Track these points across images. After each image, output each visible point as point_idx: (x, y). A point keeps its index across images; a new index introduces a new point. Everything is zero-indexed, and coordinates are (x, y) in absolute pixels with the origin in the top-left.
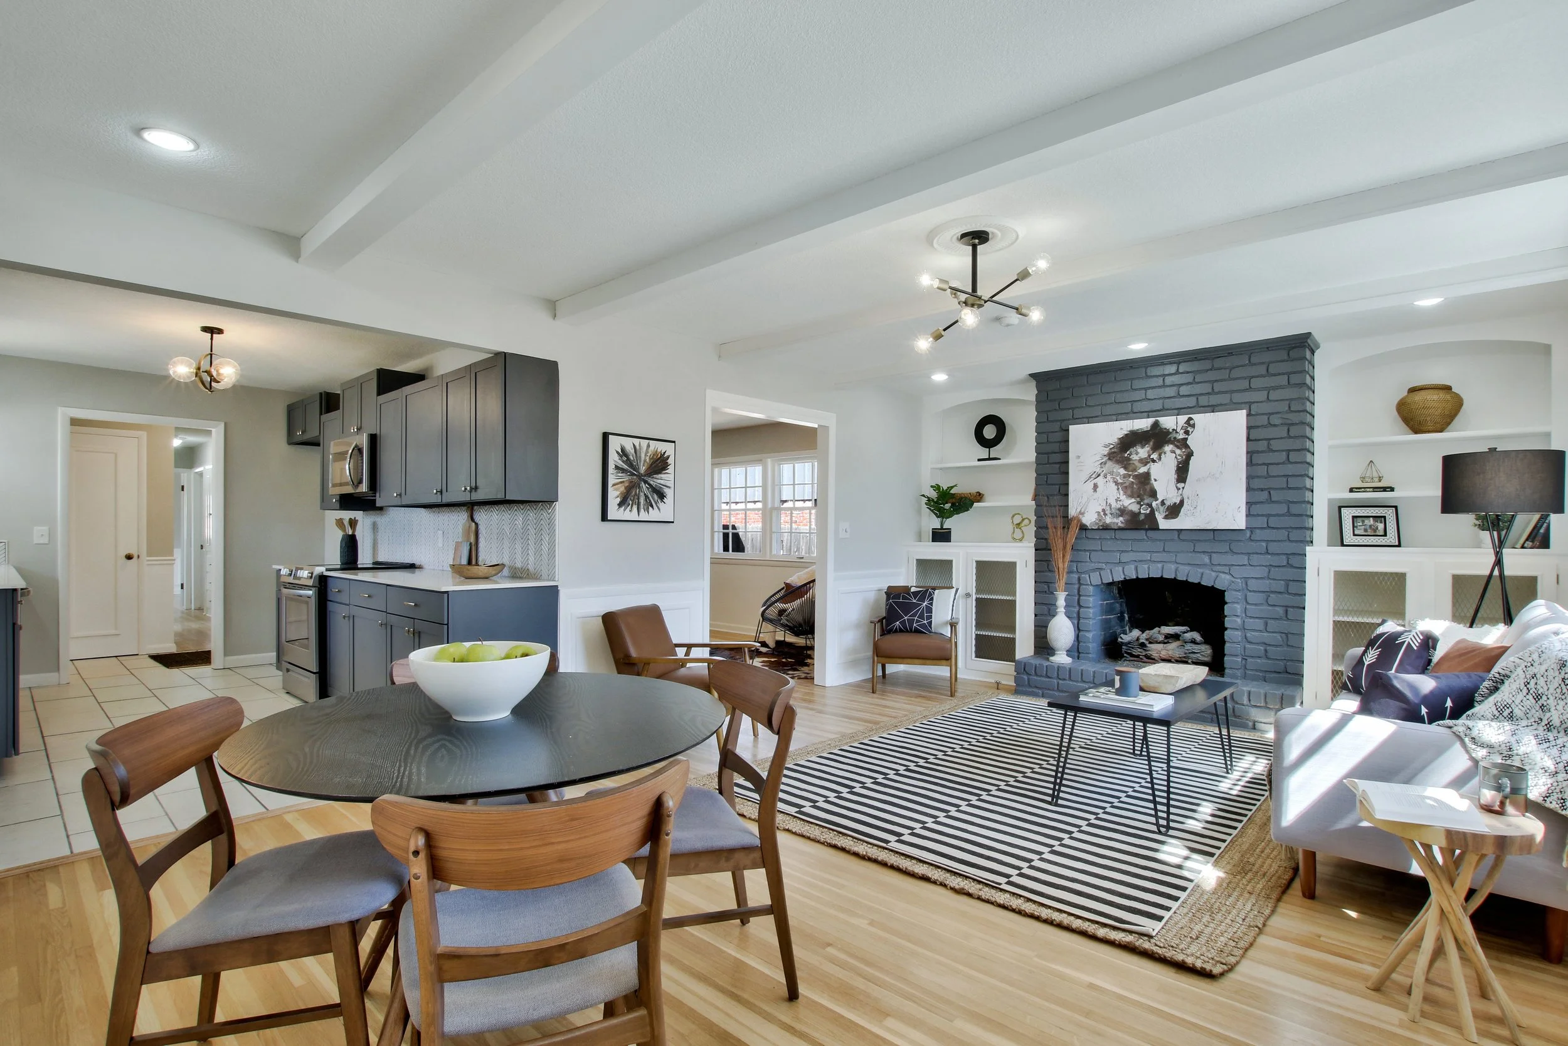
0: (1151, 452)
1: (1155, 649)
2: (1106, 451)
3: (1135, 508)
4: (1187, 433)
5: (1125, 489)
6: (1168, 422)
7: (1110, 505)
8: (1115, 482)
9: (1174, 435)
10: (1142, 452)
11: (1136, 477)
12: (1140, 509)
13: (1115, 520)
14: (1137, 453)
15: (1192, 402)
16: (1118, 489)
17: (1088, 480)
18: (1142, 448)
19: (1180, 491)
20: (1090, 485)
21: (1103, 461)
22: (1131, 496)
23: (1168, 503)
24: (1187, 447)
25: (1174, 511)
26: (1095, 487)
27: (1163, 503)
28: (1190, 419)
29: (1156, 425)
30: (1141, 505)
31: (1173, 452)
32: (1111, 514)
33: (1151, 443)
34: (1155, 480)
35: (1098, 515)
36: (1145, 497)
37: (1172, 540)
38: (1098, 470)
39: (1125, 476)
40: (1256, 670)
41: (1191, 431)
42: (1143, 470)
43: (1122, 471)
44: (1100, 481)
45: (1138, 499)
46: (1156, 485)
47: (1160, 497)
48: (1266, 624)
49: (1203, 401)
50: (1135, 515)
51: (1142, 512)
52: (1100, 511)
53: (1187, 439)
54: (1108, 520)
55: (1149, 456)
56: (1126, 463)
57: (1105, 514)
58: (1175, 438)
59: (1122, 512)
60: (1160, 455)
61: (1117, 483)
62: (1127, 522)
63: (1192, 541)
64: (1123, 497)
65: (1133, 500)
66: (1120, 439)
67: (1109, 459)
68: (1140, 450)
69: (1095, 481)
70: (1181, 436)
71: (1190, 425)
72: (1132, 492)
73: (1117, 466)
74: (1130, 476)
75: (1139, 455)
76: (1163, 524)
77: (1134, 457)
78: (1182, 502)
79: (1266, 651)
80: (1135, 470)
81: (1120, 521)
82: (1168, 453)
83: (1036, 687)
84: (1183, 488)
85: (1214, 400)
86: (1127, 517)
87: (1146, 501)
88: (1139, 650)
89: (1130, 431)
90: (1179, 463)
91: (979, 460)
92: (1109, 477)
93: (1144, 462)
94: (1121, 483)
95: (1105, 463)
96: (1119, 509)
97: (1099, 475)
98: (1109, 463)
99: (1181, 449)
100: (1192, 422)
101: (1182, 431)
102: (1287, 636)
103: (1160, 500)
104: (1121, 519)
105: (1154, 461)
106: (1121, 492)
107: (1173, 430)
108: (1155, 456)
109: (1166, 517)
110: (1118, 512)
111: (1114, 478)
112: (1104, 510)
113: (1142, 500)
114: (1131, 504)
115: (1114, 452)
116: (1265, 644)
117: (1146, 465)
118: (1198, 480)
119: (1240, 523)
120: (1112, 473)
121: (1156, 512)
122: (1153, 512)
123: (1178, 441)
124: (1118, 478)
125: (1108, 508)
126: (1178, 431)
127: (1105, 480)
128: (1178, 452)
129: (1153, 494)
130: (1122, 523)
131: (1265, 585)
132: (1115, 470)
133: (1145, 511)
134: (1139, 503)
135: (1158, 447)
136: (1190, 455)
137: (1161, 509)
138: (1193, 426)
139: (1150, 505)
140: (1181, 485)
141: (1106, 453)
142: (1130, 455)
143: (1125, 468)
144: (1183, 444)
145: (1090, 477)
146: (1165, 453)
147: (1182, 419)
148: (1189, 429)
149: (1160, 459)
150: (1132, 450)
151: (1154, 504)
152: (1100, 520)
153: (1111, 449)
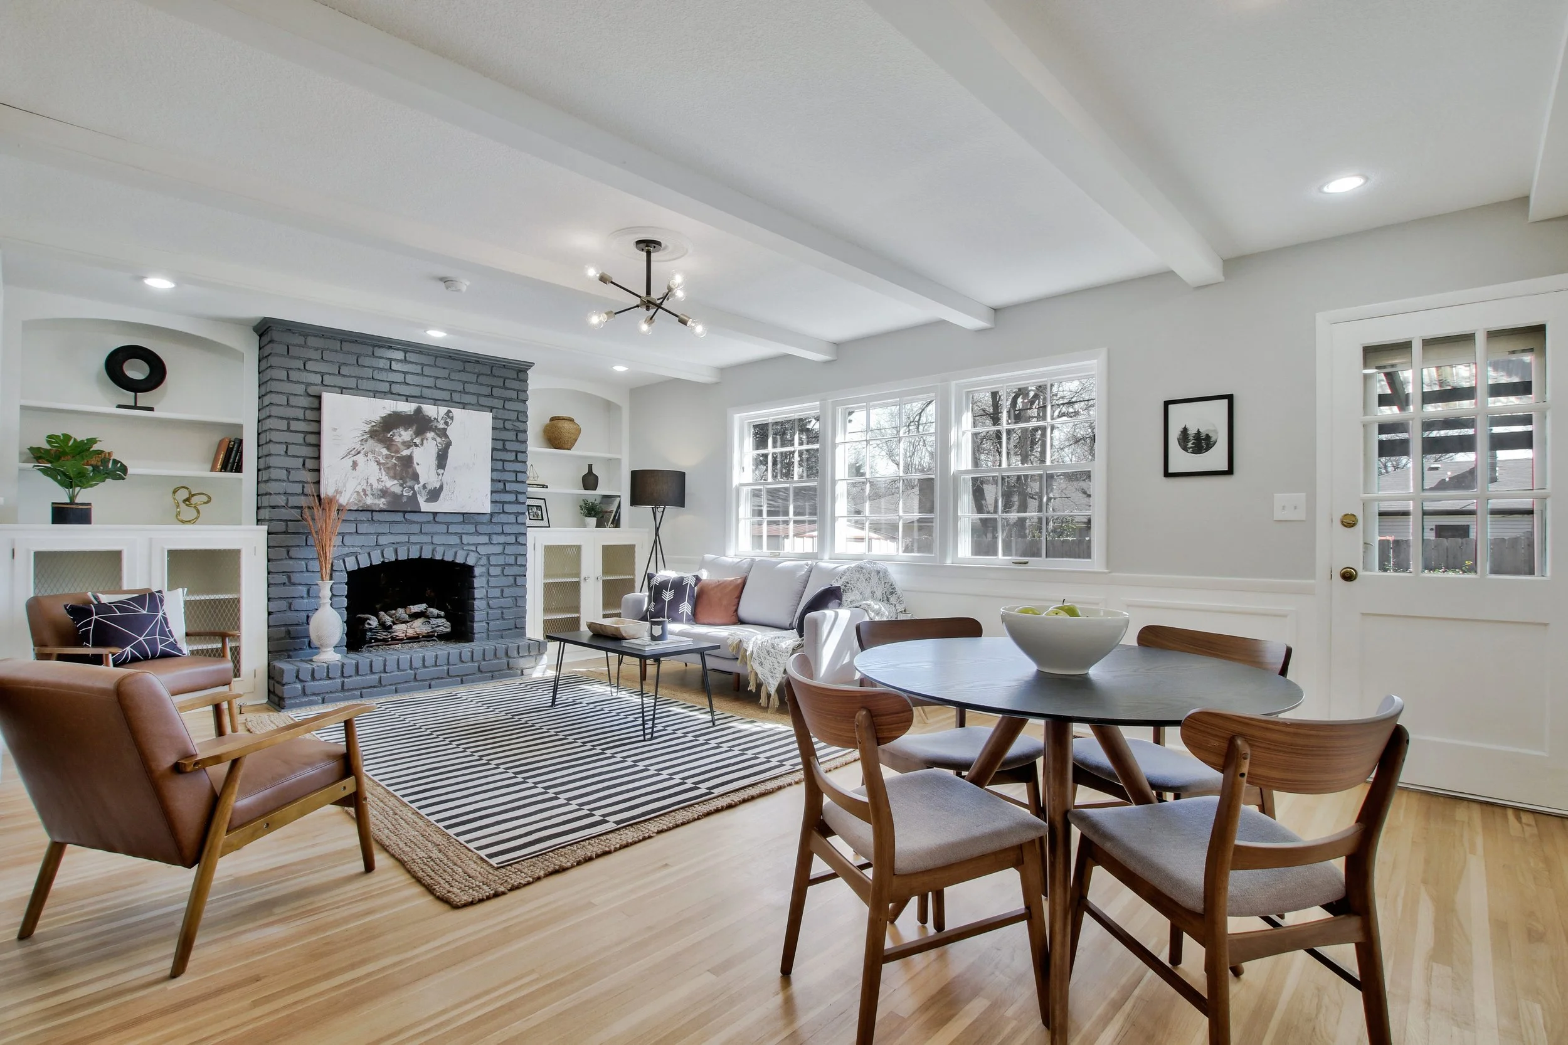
0: (414, 436)
1: (400, 630)
2: (367, 428)
3: (397, 489)
4: (446, 423)
5: (388, 470)
6: (430, 410)
7: (371, 486)
8: (377, 462)
9: (435, 424)
10: (404, 435)
11: (398, 458)
12: (402, 491)
13: (377, 501)
14: (400, 436)
15: (446, 395)
16: (380, 469)
17: (346, 456)
18: (406, 431)
19: (440, 476)
20: (349, 462)
21: (363, 437)
22: (394, 478)
23: (429, 487)
24: (446, 436)
25: (434, 495)
26: (355, 465)
27: (424, 487)
28: (449, 411)
29: (419, 411)
30: (404, 488)
31: (434, 439)
32: (373, 495)
33: (414, 428)
34: (418, 464)
35: (357, 495)
36: (408, 480)
37: (429, 522)
38: (358, 447)
39: (387, 457)
40: (496, 631)
41: (450, 422)
42: (406, 452)
43: (385, 451)
44: (360, 459)
45: (401, 481)
46: (419, 469)
47: (422, 481)
48: (502, 592)
49: (456, 397)
50: (397, 497)
51: (405, 494)
52: (361, 491)
53: (446, 429)
54: (369, 501)
55: (412, 440)
56: (389, 444)
57: (366, 495)
58: (436, 427)
59: (384, 493)
60: (422, 441)
61: (378, 463)
62: (389, 503)
63: (445, 523)
64: (385, 478)
65: (396, 482)
66: (382, 417)
67: (371, 437)
68: (403, 432)
69: (355, 458)
70: (441, 426)
71: (449, 417)
72: (395, 474)
73: (380, 446)
74: (393, 457)
75: (402, 437)
76: (425, 507)
77: (397, 439)
78: (441, 487)
79: (502, 613)
80: (397, 452)
81: (382, 503)
82: (430, 439)
83: (314, 694)
84: (443, 474)
85: (467, 399)
86: (389, 499)
87: (409, 484)
88: (385, 633)
89: (393, 412)
90: (439, 450)
91: (119, 406)
92: (370, 456)
93: (408, 445)
94: (383, 463)
95: (366, 441)
96: (381, 490)
97: (359, 453)
98: (371, 442)
99: (441, 438)
100: (451, 414)
101: (443, 421)
102: (516, 600)
103: (422, 483)
104: (383, 500)
105: (416, 445)
106: (384, 473)
107: (435, 418)
108: (417, 440)
109: (427, 501)
110: (379, 493)
111: (376, 458)
112: (364, 490)
113: (405, 482)
114: (393, 485)
115: (376, 431)
116: (502, 608)
117: (408, 448)
118: (455, 468)
119: (487, 508)
120: (373, 452)
121: (419, 496)
122: (415, 494)
123: (439, 429)
124: (380, 458)
125: (369, 488)
126: (439, 420)
127: (366, 459)
128: (439, 440)
129: (415, 477)
130: (384, 504)
131: (501, 560)
132: (377, 450)
133: (407, 493)
134: (401, 485)
135: (420, 432)
136: (449, 444)
137: (423, 492)
138: (452, 418)
139: (412, 488)
140: (441, 471)
141: (367, 430)
142: (393, 435)
143: (388, 449)
144: (443, 433)
145: (349, 454)
146: (427, 439)
147: (443, 410)
148: (448, 420)
149: (422, 444)
150: (395, 431)
151: (416, 487)
152: (360, 501)
153: (372, 426)
